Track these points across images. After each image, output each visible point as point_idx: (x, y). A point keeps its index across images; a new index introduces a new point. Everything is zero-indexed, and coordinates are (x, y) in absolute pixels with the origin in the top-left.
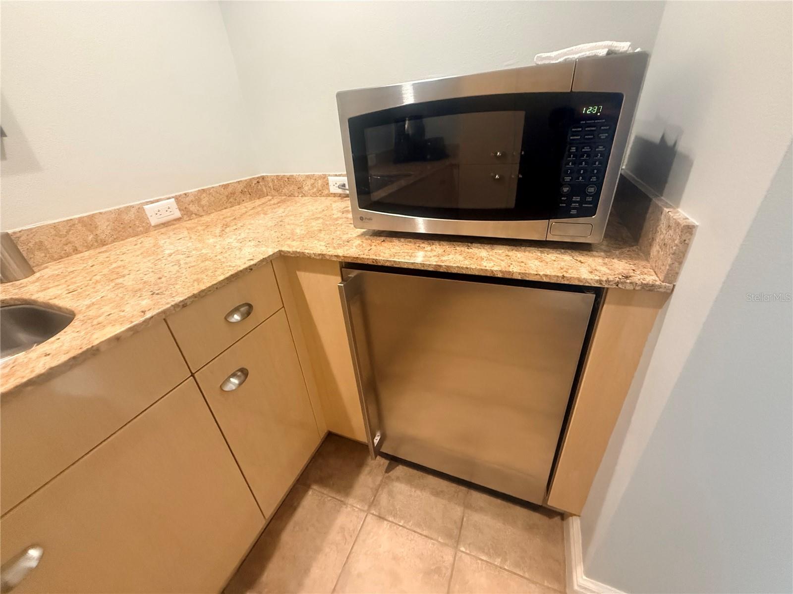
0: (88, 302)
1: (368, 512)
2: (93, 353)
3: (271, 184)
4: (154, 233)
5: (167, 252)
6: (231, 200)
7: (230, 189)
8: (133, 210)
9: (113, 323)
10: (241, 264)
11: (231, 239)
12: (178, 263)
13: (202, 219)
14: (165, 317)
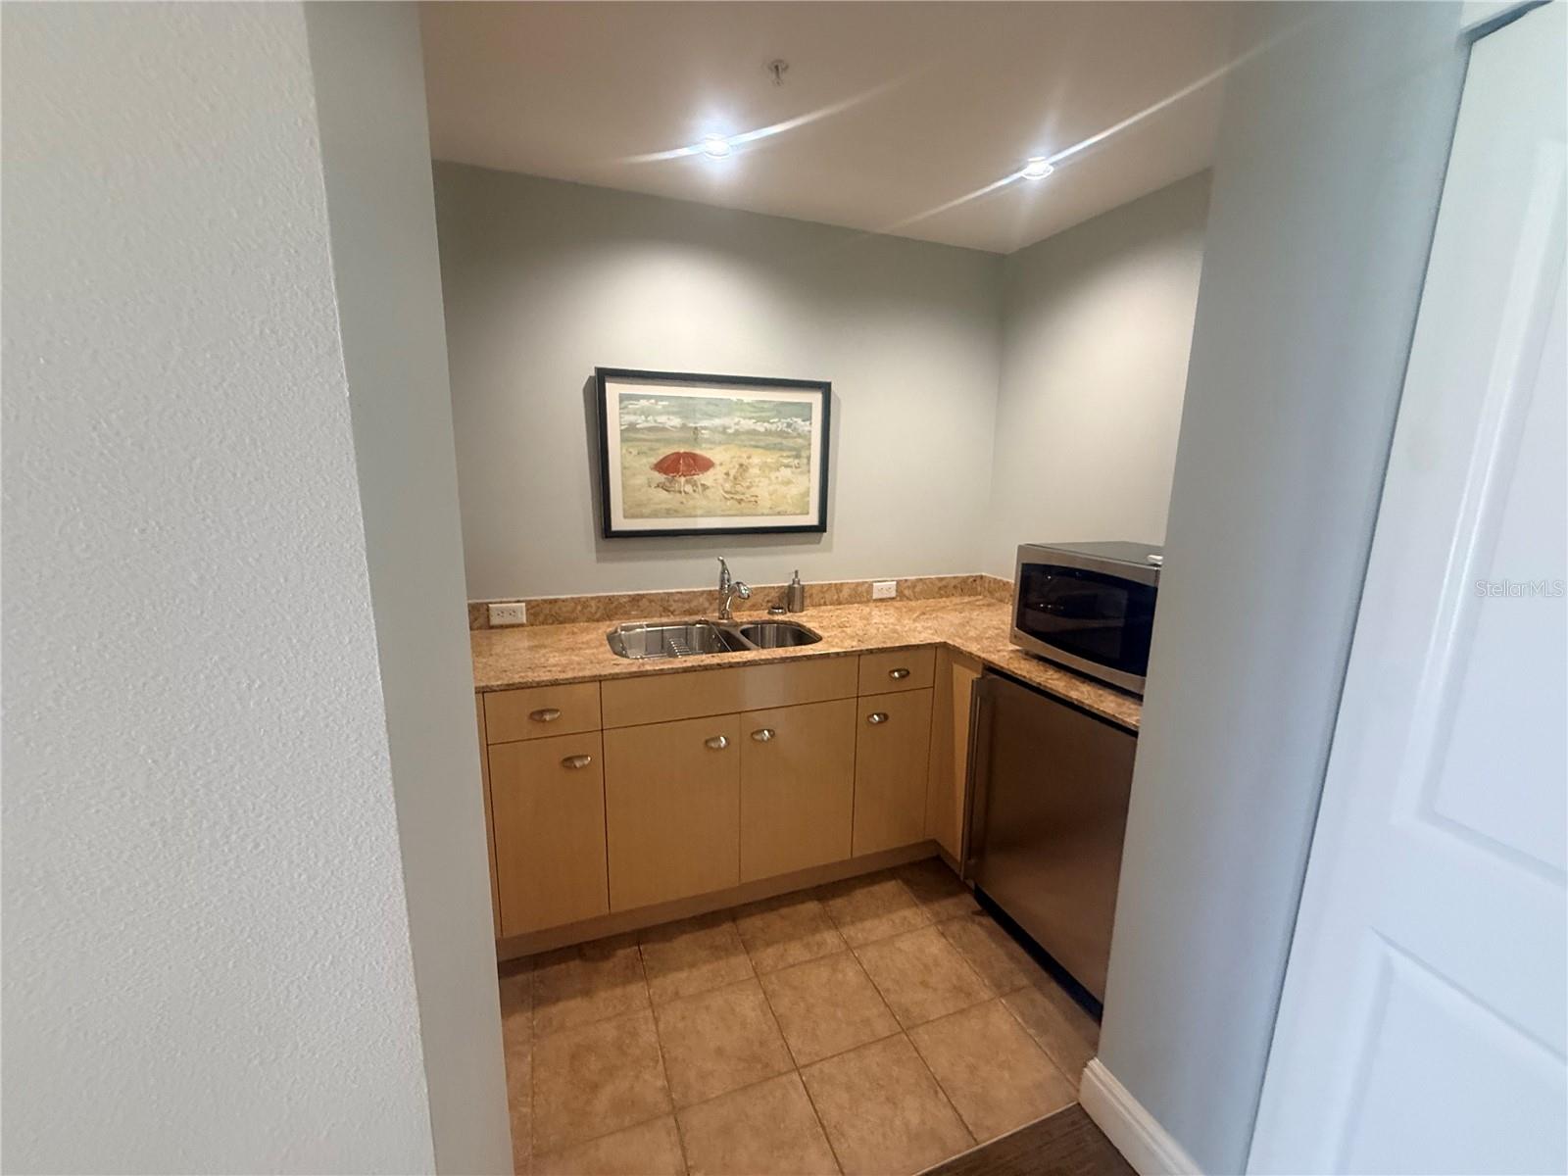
0: (829, 634)
1: (936, 924)
2: (827, 655)
3: (986, 585)
4: (872, 604)
5: (874, 621)
6: (942, 592)
7: (944, 583)
8: (867, 585)
9: (838, 647)
10: (914, 641)
11: (919, 626)
12: (878, 629)
13: (911, 603)
14: (860, 654)
